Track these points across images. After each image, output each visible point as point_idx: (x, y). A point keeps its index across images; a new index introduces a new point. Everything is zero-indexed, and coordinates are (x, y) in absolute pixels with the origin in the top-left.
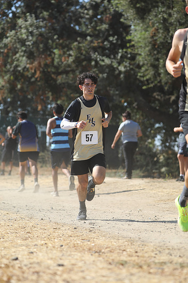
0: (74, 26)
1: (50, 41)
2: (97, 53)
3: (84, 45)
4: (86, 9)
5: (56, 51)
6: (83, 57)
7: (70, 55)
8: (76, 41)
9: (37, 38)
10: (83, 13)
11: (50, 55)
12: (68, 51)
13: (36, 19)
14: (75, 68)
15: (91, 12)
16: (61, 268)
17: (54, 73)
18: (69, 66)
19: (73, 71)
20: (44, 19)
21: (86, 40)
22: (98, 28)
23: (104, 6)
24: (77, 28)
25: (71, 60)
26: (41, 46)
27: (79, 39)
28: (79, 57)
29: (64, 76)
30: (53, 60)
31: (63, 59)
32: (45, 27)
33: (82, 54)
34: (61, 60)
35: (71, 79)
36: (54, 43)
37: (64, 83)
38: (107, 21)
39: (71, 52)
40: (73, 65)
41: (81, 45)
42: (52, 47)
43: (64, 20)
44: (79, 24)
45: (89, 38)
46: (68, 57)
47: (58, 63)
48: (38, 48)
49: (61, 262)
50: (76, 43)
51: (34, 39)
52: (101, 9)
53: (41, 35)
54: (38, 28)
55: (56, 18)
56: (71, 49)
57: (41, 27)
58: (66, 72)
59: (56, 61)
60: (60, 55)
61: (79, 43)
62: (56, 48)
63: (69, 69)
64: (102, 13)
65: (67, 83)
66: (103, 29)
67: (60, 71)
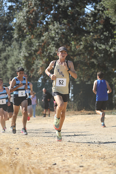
0: (83, 27)
1: (69, 37)
2: (97, 42)
3: (89, 38)
4: (89, 17)
5: (73, 43)
6: (88, 45)
7: (81, 44)
8: (84, 36)
9: (61, 36)
10: (88, 19)
11: (69, 45)
12: (80, 42)
13: (60, 25)
14: (84, 52)
15: (92, 18)
16: (82, 168)
17: (72, 55)
18: (81, 51)
19: (83, 54)
20: (64, 24)
21: (90, 35)
22: (97, 28)
23: (100, 15)
24: (84, 28)
25: (82, 47)
26: (64, 40)
27: (85, 35)
28: (86, 45)
29: (78, 57)
30: (71, 48)
31: (77, 47)
32: (65, 29)
33: (88, 43)
34: (76, 47)
35: (82, 58)
36: (71, 38)
37: (78, 61)
38: (102, 23)
39: (81, 43)
40: (83, 50)
41: (87, 38)
42: (70, 41)
43: (76, 24)
44: (85, 26)
45: (91, 34)
46: (80, 46)
47: (74, 50)
48: (62, 41)
49: (81, 165)
50: (84, 37)
51: (60, 36)
52: (98, 16)
53: (63, 33)
54: (61, 30)
55: (71, 23)
56: (81, 41)
57: (63, 29)
58: (79, 55)
59: (73, 48)
60: (75, 45)
61: (86, 37)
62: (73, 41)
63: (81, 53)
64: (99, 19)
65: (80, 61)
66: (100, 28)
67: (75, 54)
